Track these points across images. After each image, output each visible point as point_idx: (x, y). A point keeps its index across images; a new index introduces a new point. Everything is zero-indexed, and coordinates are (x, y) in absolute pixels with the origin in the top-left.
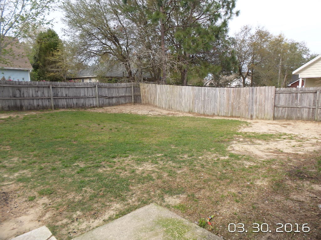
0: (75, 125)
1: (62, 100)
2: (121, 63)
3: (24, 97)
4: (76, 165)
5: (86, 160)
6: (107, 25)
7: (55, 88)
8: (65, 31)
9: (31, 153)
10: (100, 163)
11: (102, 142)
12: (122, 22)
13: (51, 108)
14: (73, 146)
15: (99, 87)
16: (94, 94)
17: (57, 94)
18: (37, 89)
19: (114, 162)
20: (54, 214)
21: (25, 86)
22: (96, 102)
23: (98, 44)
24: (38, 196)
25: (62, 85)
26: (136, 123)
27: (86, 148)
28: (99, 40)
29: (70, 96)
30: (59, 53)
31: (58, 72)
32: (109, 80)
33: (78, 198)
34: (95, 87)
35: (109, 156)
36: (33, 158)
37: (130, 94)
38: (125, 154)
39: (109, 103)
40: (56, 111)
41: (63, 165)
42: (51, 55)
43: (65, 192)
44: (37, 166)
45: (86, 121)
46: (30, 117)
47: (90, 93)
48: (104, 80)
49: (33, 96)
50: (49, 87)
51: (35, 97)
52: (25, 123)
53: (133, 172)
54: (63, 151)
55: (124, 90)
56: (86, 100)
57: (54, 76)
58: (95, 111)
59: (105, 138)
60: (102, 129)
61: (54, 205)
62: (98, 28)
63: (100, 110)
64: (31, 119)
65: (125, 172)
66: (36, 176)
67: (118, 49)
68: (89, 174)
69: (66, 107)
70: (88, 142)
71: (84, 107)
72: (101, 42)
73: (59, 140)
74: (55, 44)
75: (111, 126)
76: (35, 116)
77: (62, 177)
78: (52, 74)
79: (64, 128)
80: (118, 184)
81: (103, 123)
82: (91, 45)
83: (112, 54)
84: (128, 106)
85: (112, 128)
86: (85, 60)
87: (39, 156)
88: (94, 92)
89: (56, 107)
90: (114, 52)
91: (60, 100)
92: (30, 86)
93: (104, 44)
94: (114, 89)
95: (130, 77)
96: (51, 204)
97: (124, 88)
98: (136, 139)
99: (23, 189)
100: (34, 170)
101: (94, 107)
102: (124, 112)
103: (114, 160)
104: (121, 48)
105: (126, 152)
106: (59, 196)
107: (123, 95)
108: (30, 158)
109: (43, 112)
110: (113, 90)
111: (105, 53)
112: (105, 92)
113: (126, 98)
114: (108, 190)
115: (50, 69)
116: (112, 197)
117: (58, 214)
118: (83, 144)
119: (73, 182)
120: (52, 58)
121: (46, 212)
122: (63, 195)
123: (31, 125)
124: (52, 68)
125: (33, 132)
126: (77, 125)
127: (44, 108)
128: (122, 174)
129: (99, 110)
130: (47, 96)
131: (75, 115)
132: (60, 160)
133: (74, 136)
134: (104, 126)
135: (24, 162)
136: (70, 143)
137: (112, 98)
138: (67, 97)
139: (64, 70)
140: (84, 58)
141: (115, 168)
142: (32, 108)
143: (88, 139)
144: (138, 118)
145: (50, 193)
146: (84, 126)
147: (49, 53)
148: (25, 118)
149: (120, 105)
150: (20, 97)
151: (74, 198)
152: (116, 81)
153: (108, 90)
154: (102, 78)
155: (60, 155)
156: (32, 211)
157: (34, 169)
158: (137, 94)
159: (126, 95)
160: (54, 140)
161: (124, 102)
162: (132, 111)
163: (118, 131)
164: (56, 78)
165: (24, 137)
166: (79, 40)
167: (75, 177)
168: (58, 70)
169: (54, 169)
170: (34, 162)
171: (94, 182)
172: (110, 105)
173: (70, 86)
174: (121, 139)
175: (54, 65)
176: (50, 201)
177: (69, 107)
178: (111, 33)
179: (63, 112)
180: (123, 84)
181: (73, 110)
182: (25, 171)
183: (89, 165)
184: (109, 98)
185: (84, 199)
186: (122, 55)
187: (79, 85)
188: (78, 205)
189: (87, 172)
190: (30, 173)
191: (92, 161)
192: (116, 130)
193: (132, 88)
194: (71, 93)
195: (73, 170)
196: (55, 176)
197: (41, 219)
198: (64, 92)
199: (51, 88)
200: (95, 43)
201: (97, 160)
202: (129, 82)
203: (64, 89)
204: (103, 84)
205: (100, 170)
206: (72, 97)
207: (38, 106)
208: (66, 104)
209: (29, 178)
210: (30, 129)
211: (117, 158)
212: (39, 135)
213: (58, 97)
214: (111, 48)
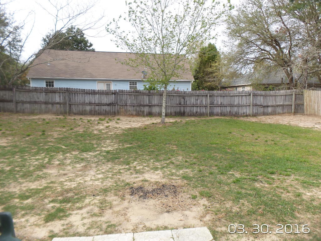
0: (229, 133)
1: (217, 107)
2: (282, 68)
3: (187, 104)
4: (231, 174)
5: (241, 171)
6: (268, 30)
7: (212, 97)
8: (225, 43)
9: (191, 155)
10: (257, 176)
11: (258, 154)
12: (286, 23)
13: (207, 115)
14: (228, 154)
15: (255, 95)
16: (248, 103)
17: (213, 102)
18: (197, 98)
19: (273, 179)
20: (214, 219)
21: (188, 95)
22: (250, 110)
23: (256, 51)
24: (199, 196)
25: (218, 94)
26: (298, 137)
27: (240, 158)
28: (257, 46)
29: (224, 104)
30: (217, 64)
31: (214, 81)
32: (265, 88)
33: (235, 209)
34: (250, 95)
35: (265, 171)
36: (193, 159)
37: (289, 103)
38: (286, 171)
39: (264, 112)
40: (211, 118)
41: (219, 171)
42: (209, 66)
43: (223, 199)
44: (196, 167)
45: (239, 130)
46: (190, 123)
47: (244, 101)
48: (260, 87)
49: (193, 104)
50: (207, 96)
51: (195, 105)
52: (186, 127)
53: (299, 196)
54: (218, 158)
55: (283, 98)
56: (240, 109)
57: (210, 85)
58: (248, 120)
59: (260, 150)
60: (257, 139)
61: (213, 209)
62: (258, 35)
63: (254, 120)
64: (191, 124)
65: (288, 194)
66: (196, 176)
67: (278, 54)
68: (245, 186)
69: (220, 115)
70: (242, 151)
71: (237, 115)
72: (260, 48)
73: (214, 145)
74: (214, 56)
75: (266, 137)
76: (194, 122)
77: (219, 183)
78: (209, 83)
79: (219, 134)
80: (280, 206)
81: (257, 134)
82: (248, 53)
83: (271, 60)
84: (287, 116)
85: (267, 140)
86: (241, 68)
87: (198, 158)
88: (248, 100)
89: (212, 114)
90: (273, 58)
91: (215, 107)
92: (192, 95)
93: (262, 50)
94: (271, 97)
95: (291, 83)
96: (210, 207)
97: (283, 96)
98: (299, 156)
99: (187, 186)
100: (195, 171)
101: (247, 116)
102: (281, 123)
103: (272, 177)
104: (282, 52)
105: (288, 170)
106: (217, 201)
107: (281, 103)
108: (191, 159)
109: (200, 118)
110: (270, 99)
111: (262, 59)
112: (260, 100)
113: (284, 107)
114: (268, 209)
115: (207, 79)
116: (273, 219)
117: (217, 220)
118: (237, 153)
119: (230, 190)
120: (210, 69)
121: (206, 214)
122: (221, 202)
123: (191, 129)
124: (209, 78)
125: (193, 136)
126: (231, 133)
127: (201, 115)
128: (283, 195)
129: (252, 119)
130: (204, 104)
131: (228, 123)
132: (216, 166)
133: (228, 143)
134: (259, 137)
135: (186, 161)
136: (224, 150)
137: (268, 106)
138: (221, 106)
139: (219, 79)
140: (240, 66)
141: (274, 186)
142: (192, 114)
143: (242, 148)
144: (300, 131)
145: (209, 196)
146: (237, 135)
147: (208, 65)
148: (187, 123)
149: (276, 114)
150: (184, 104)
151: (231, 208)
152: (273, 89)
153: (264, 98)
154: (257, 86)
155: (216, 160)
156: (194, 209)
157: (194, 169)
158: (299, 103)
159: (285, 104)
160: (210, 145)
161: (281, 112)
162: (292, 123)
163: (275, 144)
164: (212, 87)
165: (186, 139)
166: (236, 50)
167: (231, 186)
168: (214, 79)
169: (211, 174)
170: (195, 164)
171: (251, 196)
172: (264, 114)
173: (225, 94)
174: (280, 154)
175: (211, 75)
176: (210, 204)
177: (223, 115)
178: (272, 37)
179: (218, 119)
180: (282, 92)
181: (226, 118)
182: (187, 170)
183: (245, 177)
184: (264, 107)
185: (241, 211)
186: (283, 59)
187: (234, 94)
188: (236, 216)
189: (243, 184)
190: (192, 173)
191: (247, 172)
192: (273, 142)
193: (294, 96)
194: (226, 101)
195: (228, 178)
196: (212, 180)
197: (202, 219)
198: (219, 100)
199: (208, 97)
200: (253, 50)
201: (253, 173)
202: (289, 89)
203: (219, 97)
204: (259, 92)
205: (257, 185)
206: (227, 105)
207: (197, 112)
208: (220, 112)
209: (191, 177)
210: (190, 133)
211: (276, 175)
212: (197, 139)
213: (213, 105)
214: (270, 53)
